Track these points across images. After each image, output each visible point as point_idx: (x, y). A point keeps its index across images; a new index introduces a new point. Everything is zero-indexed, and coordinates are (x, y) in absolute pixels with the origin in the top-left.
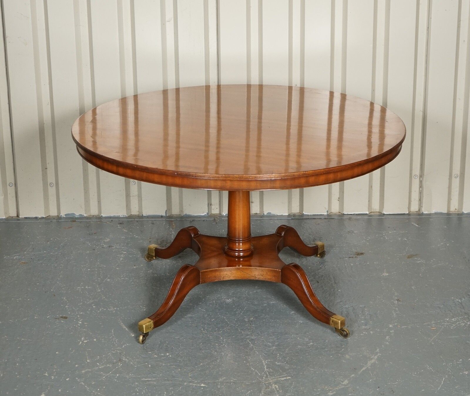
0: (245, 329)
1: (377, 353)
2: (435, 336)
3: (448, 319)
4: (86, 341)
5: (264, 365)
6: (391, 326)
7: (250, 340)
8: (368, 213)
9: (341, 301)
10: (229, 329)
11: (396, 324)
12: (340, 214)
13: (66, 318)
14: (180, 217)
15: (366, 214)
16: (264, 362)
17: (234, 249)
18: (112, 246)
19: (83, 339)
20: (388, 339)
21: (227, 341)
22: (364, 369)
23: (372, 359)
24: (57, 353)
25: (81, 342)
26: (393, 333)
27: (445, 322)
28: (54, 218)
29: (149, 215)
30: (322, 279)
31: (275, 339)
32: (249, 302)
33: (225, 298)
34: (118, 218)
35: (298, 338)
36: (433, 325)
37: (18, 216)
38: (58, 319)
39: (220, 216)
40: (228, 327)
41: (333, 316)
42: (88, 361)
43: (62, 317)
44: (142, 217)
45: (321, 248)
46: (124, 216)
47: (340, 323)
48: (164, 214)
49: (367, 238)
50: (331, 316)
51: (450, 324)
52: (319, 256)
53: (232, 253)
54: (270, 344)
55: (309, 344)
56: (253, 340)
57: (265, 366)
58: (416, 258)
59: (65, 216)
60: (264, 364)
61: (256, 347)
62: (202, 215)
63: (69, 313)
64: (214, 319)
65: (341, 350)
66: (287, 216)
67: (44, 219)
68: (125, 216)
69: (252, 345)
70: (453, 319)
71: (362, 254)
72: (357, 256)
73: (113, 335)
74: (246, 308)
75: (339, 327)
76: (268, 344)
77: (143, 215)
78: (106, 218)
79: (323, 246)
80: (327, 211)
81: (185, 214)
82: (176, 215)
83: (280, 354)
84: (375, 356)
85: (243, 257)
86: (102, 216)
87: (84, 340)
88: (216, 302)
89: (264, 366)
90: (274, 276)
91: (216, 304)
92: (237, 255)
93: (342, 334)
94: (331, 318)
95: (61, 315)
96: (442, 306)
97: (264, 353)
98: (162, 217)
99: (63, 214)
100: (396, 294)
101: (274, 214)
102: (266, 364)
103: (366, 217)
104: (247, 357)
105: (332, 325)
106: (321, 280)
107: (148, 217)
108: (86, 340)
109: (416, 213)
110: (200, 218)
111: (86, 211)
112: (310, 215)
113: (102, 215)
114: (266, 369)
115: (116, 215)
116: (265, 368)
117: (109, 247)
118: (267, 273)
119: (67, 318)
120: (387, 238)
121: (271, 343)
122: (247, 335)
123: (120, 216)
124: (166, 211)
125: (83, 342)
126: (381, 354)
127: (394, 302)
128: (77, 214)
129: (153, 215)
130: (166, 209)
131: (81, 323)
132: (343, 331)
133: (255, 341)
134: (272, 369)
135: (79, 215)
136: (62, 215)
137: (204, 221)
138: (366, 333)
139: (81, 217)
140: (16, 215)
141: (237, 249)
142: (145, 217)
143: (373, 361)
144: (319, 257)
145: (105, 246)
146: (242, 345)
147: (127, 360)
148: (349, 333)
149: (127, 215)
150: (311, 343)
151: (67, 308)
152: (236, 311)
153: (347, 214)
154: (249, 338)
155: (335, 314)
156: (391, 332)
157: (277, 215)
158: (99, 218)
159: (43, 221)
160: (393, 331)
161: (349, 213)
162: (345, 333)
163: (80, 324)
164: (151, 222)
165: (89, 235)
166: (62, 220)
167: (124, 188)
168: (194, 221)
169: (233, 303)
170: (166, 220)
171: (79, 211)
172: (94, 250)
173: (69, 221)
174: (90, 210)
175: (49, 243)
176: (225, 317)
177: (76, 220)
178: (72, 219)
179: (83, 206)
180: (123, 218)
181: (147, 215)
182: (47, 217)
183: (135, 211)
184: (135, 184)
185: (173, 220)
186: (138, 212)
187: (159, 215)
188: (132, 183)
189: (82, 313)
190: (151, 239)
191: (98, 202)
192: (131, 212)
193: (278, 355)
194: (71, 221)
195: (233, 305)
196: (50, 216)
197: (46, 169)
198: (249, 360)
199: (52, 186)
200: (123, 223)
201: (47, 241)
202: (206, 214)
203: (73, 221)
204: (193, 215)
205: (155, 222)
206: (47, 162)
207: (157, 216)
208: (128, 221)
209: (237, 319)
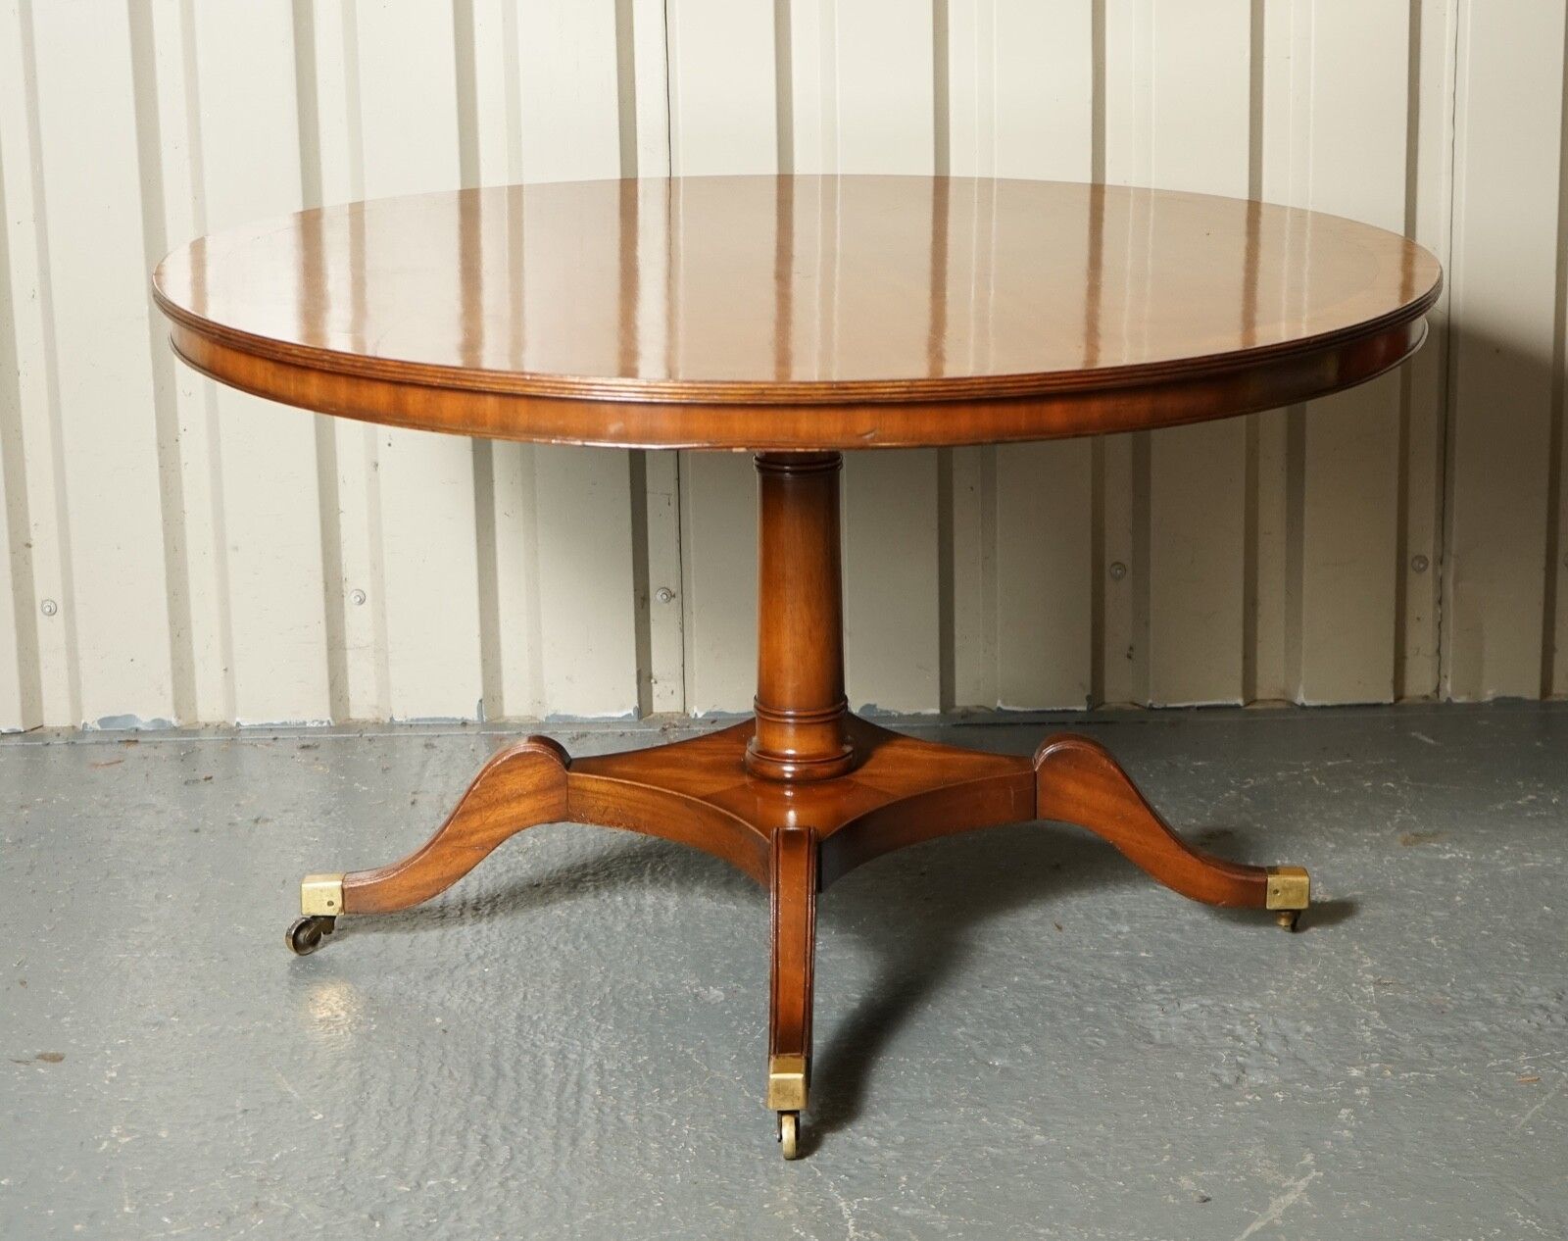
1: (1305, 1171)
2: (1538, 1106)
4: (128, 1139)
5: (846, 1216)
6: (1355, 1072)
8: (1240, 702)
10: (705, 1091)
11: (1375, 1065)
12: (1137, 708)
13: (57, 1058)
14: (531, 724)
15: (1237, 707)
16: (844, 1208)
18: (267, 820)
19: (114, 1130)
20: (1347, 1119)
21: (695, 1132)
22: (1256, 1226)
23: (1286, 1191)
25: (105, 1144)
26: (1366, 1096)
28: (58, 735)
29: (418, 720)
33: (693, 983)
34: (301, 728)
36: (1526, 1067)
38: (27, 1063)
39: (685, 721)
40: (701, 1083)
42: (127, 1209)
43: (42, 1057)
44: (392, 725)
46: (322, 722)
48: (472, 715)
49: (1246, 784)
54: (874, 1143)
55: (1028, 1141)
57: (851, 1222)
58: (1435, 845)
59: (99, 728)
60: (846, 1213)
62: (613, 718)
63: (73, 1041)
64: (645, 1058)
66: (938, 716)
67: (19, 737)
68: (325, 724)
71: (1226, 834)
72: (1207, 841)
73: (240, 1116)
76: (862, 1142)
77: (392, 719)
78: (252, 730)
80: (1089, 698)
81: (550, 713)
82: (519, 718)
83: (910, 1177)
84: (1298, 1179)
86: (238, 724)
87: (120, 1135)
89: (847, 1221)
91: (659, 1006)
95: (38, 1050)
96: (1553, 1003)
97: (846, 1175)
98: (464, 724)
99: (91, 719)
100: (1368, 963)
101: (887, 712)
102: (853, 1214)
103: (1233, 715)
104: (778, 1189)
107: (413, 725)
108: (128, 1136)
109: (1421, 701)
110: (609, 727)
111: (177, 705)
112: (1025, 712)
113: (238, 719)
114: (855, 1231)
115: (294, 719)
116: (851, 1228)
117: (256, 821)
119: (61, 1059)
120: (1318, 782)
123: (305, 723)
124: (481, 701)
125: (114, 1141)
126: (1322, 1174)
127: (1362, 989)
128: (144, 719)
129: (431, 719)
130: (479, 695)
131: (114, 1075)
134: (877, 1231)
135: (154, 721)
136: (89, 722)
137: (623, 735)
138: (1258, 1098)
139: (161, 728)
142: (401, 725)
143: (1291, 1198)
145: (240, 819)
149: (333, 719)
151: (67, 1025)
152: (736, 1028)
153: (1162, 706)
156: (1358, 1092)
157: (900, 715)
158: (231, 735)
159: (16, 740)
160: (1365, 1092)
161: (1169, 704)
163: (112, 1080)
164: (422, 741)
165: (186, 783)
166: (90, 739)
167: (322, 616)
168: (584, 735)
169: (726, 1000)
170: (478, 734)
171: (152, 708)
172: (197, 831)
173: (111, 743)
174: (194, 704)
175: (26, 812)
176: (689, 1051)
177: (140, 739)
178: (125, 737)
179: (168, 688)
180: (320, 730)
181: (410, 717)
182: (32, 730)
183: (362, 706)
184: (362, 602)
185: (505, 733)
186: (377, 707)
187: (454, 719)
188: (350, 599)
189: (123, 1041)
190: (416, 797)
191: (226, 670)
192: (347, 710)
193: (904, 1179)
194: (120, 742)
195: (724, 1009)
196: (41, 726)
197: (29, 546)
198: (786, 1199)
199: (52, 613)
200: (317, 747)
201: (22, 807)
202: (631, 711)
203: (128, 741)
204: (582, 718)
205: (436, 742)
206: (32, 520)
207: (444, 723)
208: (336, 741)
209: (737, 1055)
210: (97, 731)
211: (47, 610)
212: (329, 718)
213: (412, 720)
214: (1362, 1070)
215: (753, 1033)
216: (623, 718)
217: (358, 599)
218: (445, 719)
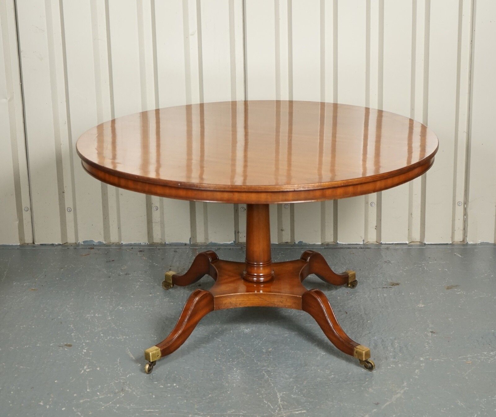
0: (262, 360)
1: (404, 387)
2: (470, 370)
3: (485, 353)
4: (89, 370)
6: (422, 359)
7: (265, 372)
8: (407, 242)
9: (370, 333)
10: (244, 360)
11: (427, 357)
12: (377, 243)
13: (70, 346)
14: (205, 245)
15: (406, 244)
17: (252, 274)
18: (129, 274)
19: (85, 367)
20: (418, 372)
21: (240, 372)
22: (388, 403)
23: (397, 393)
24: (55, 381)
25: (83, 371)
26: (424, 366)
27: (482, 356)
28: (72, 245)
30: (351, 309)
31: (294, 371)
32: (269, 333)
33: (243, 327)
34: (139, 245)
35: (319, 370)
36: (469, 359)
37: (33, 243)
38: (62, 347)
40: (243, 357)
41: (357, 347)
42: (88, 390)
43: (66, 345)
44: (165, 245)
45: (352, 276)
46: (145, 243)
47: (364, 354)
48: (188, 242)
49: (405, 269)
50: (355, 347)
51: (488, 358)
52: (349, 285)
53: (251, 278)
54: (287, 376)
55: (330, 377)
56: (269, 371)
57: (280, 399)
58: (456, 290)
59: (83, 243)
60: (279, 396)
61: (271, 379)
62: (227, 244)
63: (75, 341)
64: (229, 350)
65: (365, 383)
66: (320, 245)
67: (60, 246)
68: (146, 244)
69: (267, 376)
70: (492, 353)
71: (398, 284)
72: (392, 287)
73: (119, 364)
74: (265, 338)
75: (363, 359)
76: (285, 376)
77: (165, 243)
78: (126, 245)
79: (354, 275)
80: (364, 241)
81: (210, 242)
82: (201, 243)
83: (297, 386)
84: (401, 390)
85: (264, 282)
86: (122, 243)
87: (86, 369)
88: (233, 332)
89: (279, 399)
90: (295, 303)
91: (233, 334)
92: (255, 281)
93: (366, 367)
94: (355, 348)
95: (65, 343)
96: (480, 339)
97: (280, 386)
98: (186, 245)
99: (81, 241)
100: (431, 326)
101: (306, 243)
102: (281, 397)
103: (405, 247)
104: (261, 389)
105: (356, 356)
106: (350, 310)
107: (171, 245)
108: (89, 369)
109: (459, 243)
110: (226, 246)
111: (105, 238)
112: (345, 244)
113: (122, 242)
114: (281, 401)
115: (137, 242)
116: (279, 401)
117: (126, 274)
118: (287, 300)
119: (71, 346)
120: (426, 269)
121: (289, 375)
122: (264, 366)
123: (141, 243)
124: (190, 238)
125: (85, 371)
126: (408, 389)
127: (428, 334)
128: (96, 241)
129: (176, 243)
130: (190, 236)
131: (85, 351)
132: (368, 362)
133: (271, 373)
134: (286, 402)
135: (98, 242)
136: (80, 242)
137: (230, 249)
138: (394, 366)
139: (100, 244)
140: (32, 242)
141: (256, 274)
142: (168, 244)
143: (399, 395)
144: (350, 287)
145: (121, 273)
146: (256, 377)
147: (130, 390)
148: (375, 366)
149: (149, 243)
150: (332, 376)
151: (73, 336)
152: (254, 342)
153: (385, 243)
154: (265, 370)
155: (360, 345)
156: (421, 365)
157: (309, 245)
158: (120, 246)
159: (60, 247)
160: (423, 365)
161: (386, 243)
162: (370, 365)
163: (84, 352)
164: (173, 250)
165: (107, 262)
166: (80, 247)
167: (146, 214)
168: (219, 249)
170: (189, 248)
171: (98, 238)
172: (110, 277)
173: (87, 248)
174: (110, 237)
175: (63, 270)
176: (241, 348)
177: (94, 248)
178: (90, 246)
179: (102, 232)
180: (144, 246)
181: (170, 242)
182: (64, 244)
183: (157, 239)
184: (157, 210)
185: (197, 248)
186: (161, 239)
187: (183, 243)
188: (154, 209)
189: (88, 341)
190: (171, 268)
191: (119, 228)
192: (153, 240)
193: (295, 387)
194: (89, 248)
196: (67, 243)
197: (64, 192)
198: (263, 392)
199: (70, 211)
200: (144, 251)
201: (61, 268)
202: (233, 242)
203: (91, 248)
204: (219, 244)
205: (177, 250)
206: (65, 186)
207: (180, 244)
208: (149, 249)
209: (254, 349)
210: (83, 245)
211: (69, 210)
212: (147, 242)
213: (171, 243)
214: (423, 358)
215: (259, 343)
216: (231, 244)
217: (156, 209)
218: (180, 243)
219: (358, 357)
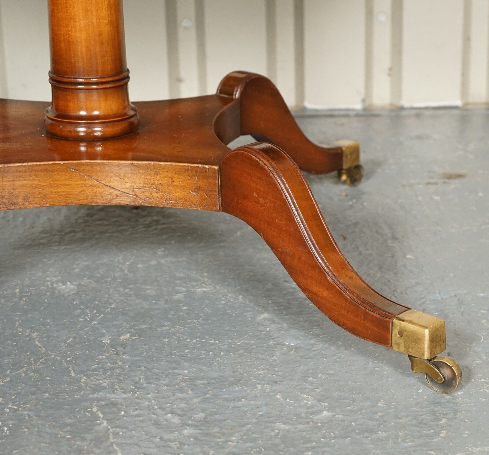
0: (94, 370)
7: (101, 408)
8: (460, 104)
9: (418, 284)
10: (36, 371)
12: (393, 107)
15: (457, 107)
17: (73, 114)
21: (15, 411)
30: (356, 230)
31: (196, 400)
32: (127, 290)
33: (55, 279)
35: (278, 396)
41: (401, 316)
45: (351, 153)
47: (427, 338)
50: (392, 316)
52: (344, 177)
53: (66, 129)
54: (176, 420)
55: (316, 417)
56: (114, 404)
61: (118, 430)
65: (437, 434)
69: (105, 423)
71: (460, 176)
72: (447, 180)
74: (113, 306)
75: (423, 354)
76: (167, 420)
79: (355, 151)
80: (364, 101)
85: (103, 139)
88: (20, 293)
90: (198, 189)
91: (21, 298)
92: (82, 134)
93: (433, 378)
94: (395, 320)
103: (456, 112)
105: (398, 345)
106: (354, 232)
118: (173, 181)
121: (178, 415)
122: (98, 388)
132: (441, 365)
133: (120, 410)
141: (83, 113)
144: (345, 182)
146: (67, 425)
148: (461, 375)
150: (325, 413)
152: (79, 316)
153: (410, 107)
154: (98, 400)
155: (409, 309)
162: (447, 373)
169: (77, 293)
176: (34, 335)
195: (74, 300)
209: (74, 337)
215: (92, 319)
219: (407, 348)
